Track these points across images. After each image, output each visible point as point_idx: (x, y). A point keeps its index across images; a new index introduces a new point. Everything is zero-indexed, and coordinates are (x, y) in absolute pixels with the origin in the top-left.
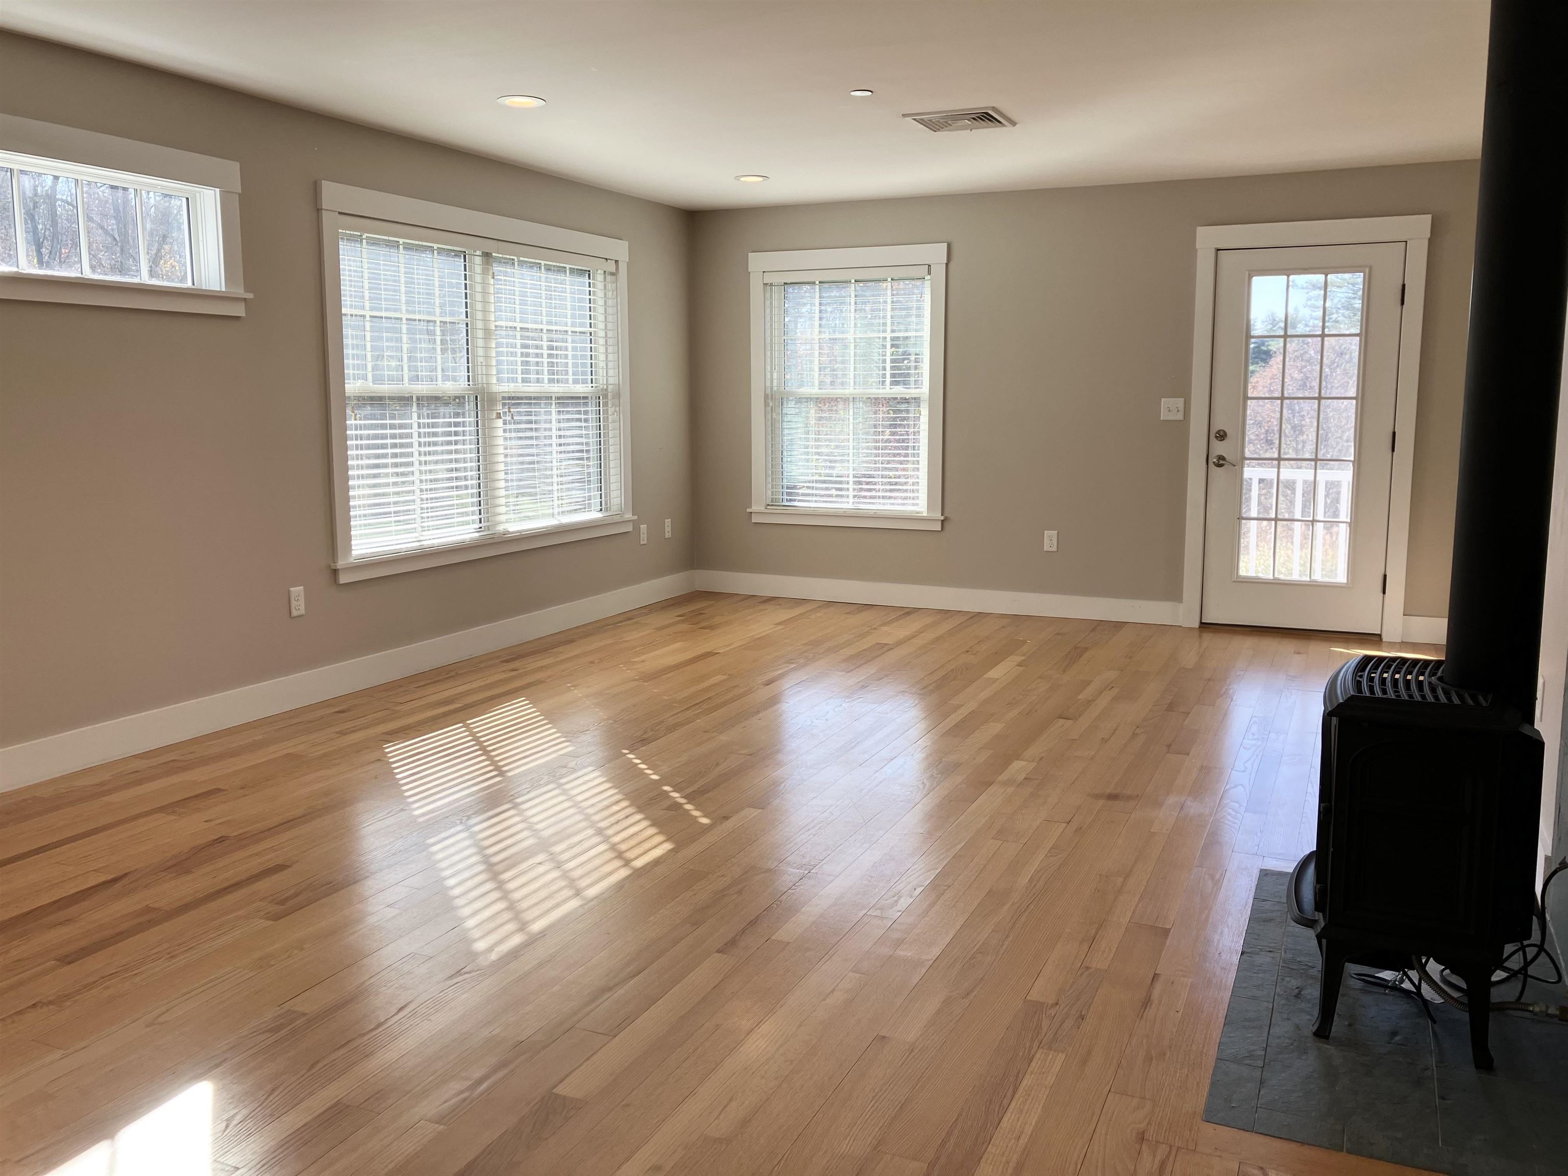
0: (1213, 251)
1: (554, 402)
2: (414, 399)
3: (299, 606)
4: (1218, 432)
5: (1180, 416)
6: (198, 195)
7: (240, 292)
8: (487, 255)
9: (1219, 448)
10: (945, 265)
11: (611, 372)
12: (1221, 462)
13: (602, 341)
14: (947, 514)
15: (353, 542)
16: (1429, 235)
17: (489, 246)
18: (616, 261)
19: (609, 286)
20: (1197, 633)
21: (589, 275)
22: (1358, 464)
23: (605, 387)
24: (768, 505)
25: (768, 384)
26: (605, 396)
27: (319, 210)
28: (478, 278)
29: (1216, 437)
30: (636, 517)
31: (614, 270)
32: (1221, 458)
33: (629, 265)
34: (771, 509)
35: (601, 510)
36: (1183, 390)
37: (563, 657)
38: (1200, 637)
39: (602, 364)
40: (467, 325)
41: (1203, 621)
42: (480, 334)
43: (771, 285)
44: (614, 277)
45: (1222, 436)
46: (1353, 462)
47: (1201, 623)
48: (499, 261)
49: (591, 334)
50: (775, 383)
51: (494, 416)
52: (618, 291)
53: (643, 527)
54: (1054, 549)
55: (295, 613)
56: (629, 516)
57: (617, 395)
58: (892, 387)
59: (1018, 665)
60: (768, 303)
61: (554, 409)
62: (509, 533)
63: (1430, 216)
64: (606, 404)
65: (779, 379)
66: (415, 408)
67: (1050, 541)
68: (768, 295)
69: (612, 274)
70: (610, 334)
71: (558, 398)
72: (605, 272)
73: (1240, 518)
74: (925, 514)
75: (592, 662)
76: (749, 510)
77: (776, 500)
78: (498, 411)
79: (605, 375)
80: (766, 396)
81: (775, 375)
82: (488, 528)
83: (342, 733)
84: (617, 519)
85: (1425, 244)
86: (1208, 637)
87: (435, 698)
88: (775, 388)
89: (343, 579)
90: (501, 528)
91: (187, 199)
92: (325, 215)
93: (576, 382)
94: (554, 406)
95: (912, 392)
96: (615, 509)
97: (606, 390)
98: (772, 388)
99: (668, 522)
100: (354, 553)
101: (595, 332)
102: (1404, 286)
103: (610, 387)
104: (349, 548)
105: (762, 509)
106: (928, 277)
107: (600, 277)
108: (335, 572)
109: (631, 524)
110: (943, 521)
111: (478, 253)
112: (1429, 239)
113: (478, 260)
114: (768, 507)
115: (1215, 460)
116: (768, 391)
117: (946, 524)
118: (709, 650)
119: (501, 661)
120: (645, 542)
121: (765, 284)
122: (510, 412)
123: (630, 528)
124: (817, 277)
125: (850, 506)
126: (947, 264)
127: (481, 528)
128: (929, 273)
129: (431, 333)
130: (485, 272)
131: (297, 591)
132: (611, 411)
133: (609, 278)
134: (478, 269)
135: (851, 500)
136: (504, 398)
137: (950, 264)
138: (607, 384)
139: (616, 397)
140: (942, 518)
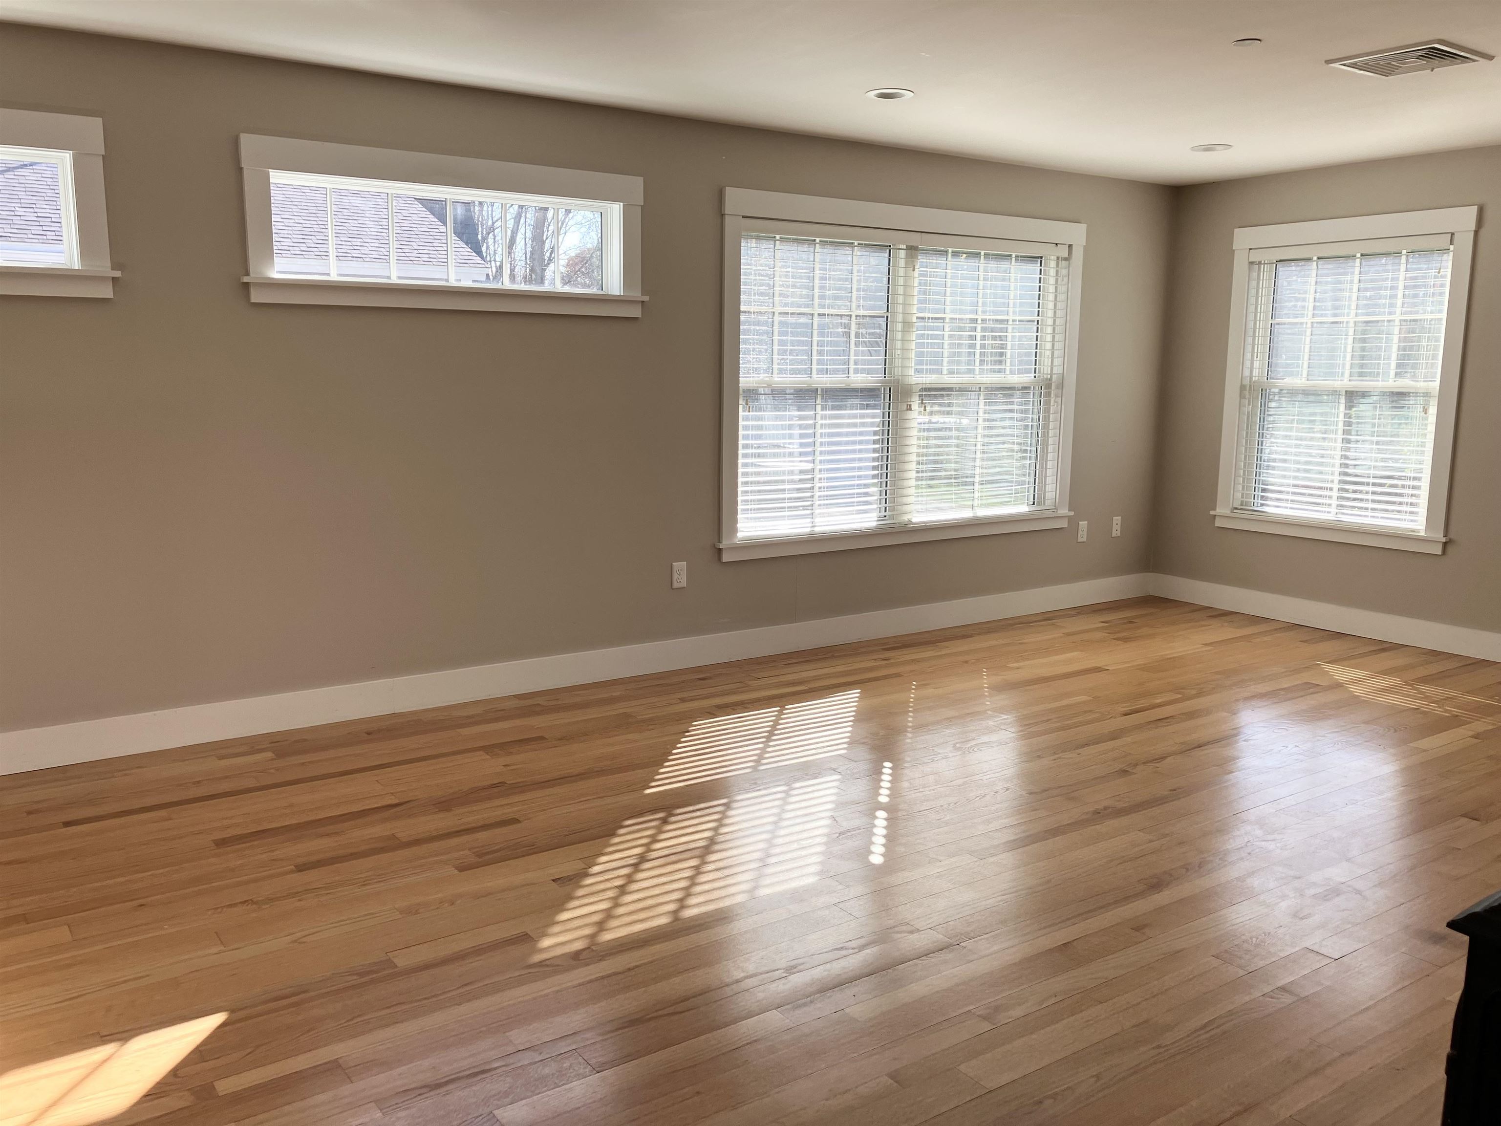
1: (983, 393)
2: (819, 390)
3: (681, 578)
6: (609, 209)
7: (637, 294)
8: (912, 248)
10: (1472, 234)
11: (1056, 362)
13: (1049, 329)
14: (1452, 535)
15: (739, 525)
17: (914, 240)
18: (1070, 246)
19: (1061, 272)
21: (1041, 261)
23: (1049, 376)
24: (1236, 509)
25: (1247, 373)
26: (1049, 386)
27: (723, 215)
28: (902, 272)
30: (1072, 513)
31: (1066, 255)
33: (1086, 249)
34: (1239, 514)
35: (1034, 504)
37: (944, 652)
39: (1048, 354)
40: (888, 317)
42: (899, 326)
43: (1258, 263)
44: (1068, 262)
48: (926, 252)
49: (1038, 322)
50: (1256, 373)
51: (905, 408)
52: (1070, 277)
53: (1083, 524)
55: (676, 585)
56: (1064, 511)
57: (1061, 386)
58: (1396, 379)
59: (1473, 737)
60: (1253, 283)
61: (983, 400)
62: (912, 523)
64: (1045, 396)
65: (1261, 368)
66: (819, 400)
68: (1255, 274)
69: (1066, 259)
70: (1059, 322)
71: (990, 389)
72: (1058, 258)
74: (1422, 534)
75: (966, 662)
76: (1212, 513)
77: (1247, 504)
79: (1051, 364)
80: (1243, 388)
82: (893, 517)
84: (1049, 514)
87: (791, 677)
88: (1254, 378)
89: (726, 558)
90: (905, 518)
91: (601, 213)
92: (727, 219)
93: (1012, 372)
94: (982, 396)
95: (1418, 386)
96: (1049, 503)
97: (1050, 379)
98: (1251, 378)
99: (1117, 520)
100: (740, 535)
101: (1043, 320)
103: (1054, 377)
104: (735, 530)
105: (1226, 511)
106: (1452, 247)
107: (1053, 264)
108: (720, 551)
109: (1066, 520)
110: (1445, 544)
111: (904, 247)
113: (902, 254)
114: (1235, 511)
116: (1246, 382)
117: (1450, 549)
118: (1098, 665)
119: (882, 649)
120: (1084, 539)
121: (1252, 263)
123: (1064, 524)
124: (1314, 252)
125: (1331, 517)
126: (1476, 233)
127: (885, 516)
128: (1453, 243)
129: (848, 326)
130: (910, 264)
131: (680, 568)
133: (1061, 264)
134: (902, 263)
135: (1334, 510)
137: (1483, 232)
138: (1051, 375)
139: (1057, 387)
140: (1444, 540)
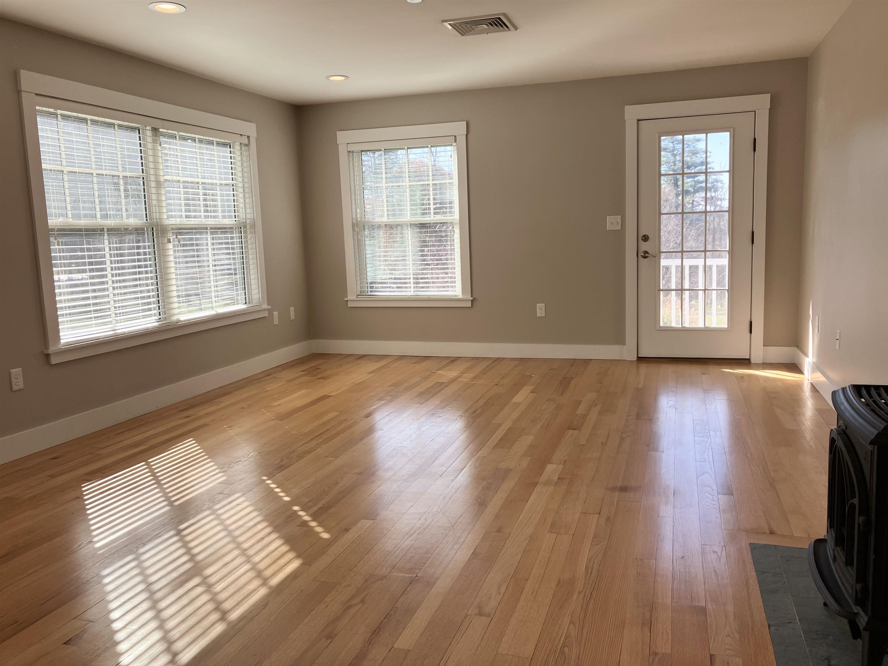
0: (636, 121)
1: (209, 231)
2: (105, 230)
3: (18, 383)
4: (644, 236)
5: (619, 227)
8: (155, 130)
9: (644, 246)
10: (465, 136)
11: (248, 211)
12: (647, 255)
13: (241, 190)
14: (474, 296)
15: (61, 334)
16: (769, 107)
17: (157, 123)
18: (248, 137)
19: (244, 153)
20: (636, 363)
21: (230, 145)
22: (732, 253)
23: (245, 221)
24: (358, 295)
25: (354, 217)
26: (245, 227)
27: (19, 92)
28: (150, 146)
29: (642, 239)
30: (270, 307)
31: (247, 142)
32: (646, 252)
33: (257, 139)
34: (361, 298)
35: (246, 303)
36: (620, 211)
37: (223, 405)
38: (638, 366)
39: (242, 205)
40: (143, 178)
41: (639, 356)
42: (153, 184)
43: (353, 152)
44: (248, 147)
45: (646, 238)
46: (729, 252)
47: (638, 357)
48: (164, 135)
49: (233, 185)
50: (359, 216)
51: (166, 241)
52: (250, 157)
53: (276, 313)
54: (543, 315)
55: (15, 388)
56: (265, 306)
57: (253, 226)
58: (435, 216)
59: (531, 392)
60: (351, 164)
61: (209, 237)
62: (181, 321)
63: (769, 94)
64: (245, 232)
65: (361, 213)
66: (106, 237)
67: (540, 310)
68: (351, 159)
69: (246, 145)
70: (246, 185)
71: (211, 228)
72: (241, 144)
73: (660, 290)
74: (461, 297)
75: (243, 408)
76: (346, 299)
77: (364, 292)
78: (169, 238)
79: (244, 212)
80: (353, 225)
81: (358, 211)
82: (165, 319)
83: (52, 476)
84: (258, 308)
85: (767, 111)
86: (644, 368)
87: (128, 442)
88: (359, 219)
89: (54, 360)
90: (175, 318)
92: (23, 94)
93: (224, 217)
94: (209, 234)
95: (447, 218)
96: (255, 302)
97: (245, 222)
98: (357, 219)
99: (292, 309)
100: (62, 341)
101: (236, 184)
102: (755, 139)
103: (248, 221)
104: (58, 338)
105: (354, 298)
106: (454, 144)
107: (238, 147)
108: (48, 356)
109: (267, 312)
110: (472, 301)
111: (149, 128)
112: (770, 109)
113: (149, 133)
114: (358, 297)
115: (642, 254)
116: (355, 221)
117: (474, 304)
118: (325, 394)
119: (178, 411)
120: (277, 323)
121: (349, 152)
122: (177, 238)
123: (266, 314)
124: (382, 146)
125: (412, 293)
126: (467, 136)
127: (160, 319)
128: (455, 141)
129: (117, 184)
130: (154, 142)
131: (16, 372)
132: (249, 236)
133: (244, 148)
134: (149, 139)
135: (412, 289)
136: (173, 229)
137: (469, 136)
138: (246, 219)
139: (250, 228)
140: (472, 298)
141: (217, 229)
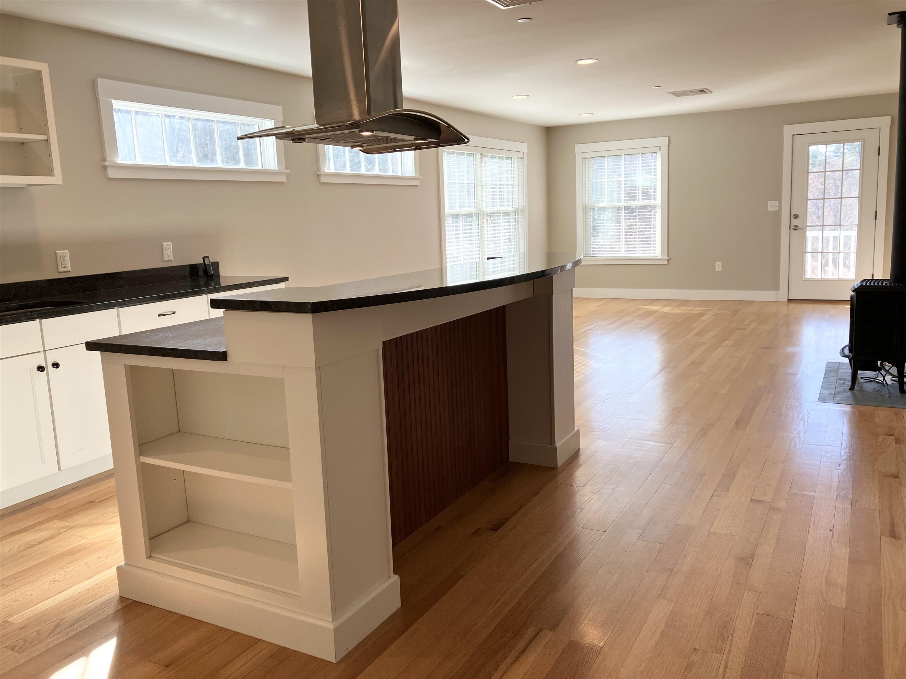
0: (791, 136)
1: (502, 215)
2: (461, 215)
4: (795, 215)
5: (777, 209)
7: (418, 176)
8: (482, 154)
9: (795, 222)
10: (667, 147)
12: (796, 228)
13: (517, 187)
14: (670, 257)
16: (890, 125)
17: (483, 151)
18: (523, 152)
19: (520, 163)
20: (786, 303)
21: (511, 159)
22: (860, 226)
24: (585, 256)
25: (584, 202)
26: (518, 211)
28: (479, 164)
29: (794, 217)
31: (522, 156)
32: (796, 226)
33: (527, 153)
36: (778, 197)
38: (788, 305)
39: (517, 197)
40: (474, 184)
41: (789, 299)
42: (479, 187)
43: (585, 158)
44: (522, 159)
45: (796, 216)
46: (857, 225)
47: (788, 299)
48: (485, 156)
49: (512, 184)
50: (587, 202)
51: (484, 221)
52: (524, 165)
54: (720, 270)
58: (642, 201)
60: (584, 166)
61: (502, 218)
63: (890, 117)
64: (518, 215)
65: (588, 200)
66: (461, 219)
67: (718, 266)
68: (584, 162)
69: (521, 158)
70: (520, 184)
71: (504, 213)
72: (518, 157)
73: (806, 252)
74: (660, 257)
78: (485, 219)
79: (518, 202)
80: (583, 208)
81: (587, 198)
85: (889, 128)
86: (791, 305)
88: (587, 204)
93: (508, 205)
94: (502, 216)
95: (652, 203)
98: (585, 204)
101: (514, 184)
102: (879, 147)
103: (520, 208)
106: (660, 152)
107: (516, 160)
110: (668, 260)
111: (479, 154)
112: (890, 127)
113: (479, 157)
114: (585, 258)
115: (793, 227)
116: (584, 206)
117: (670, 261)
121: (583, 158)
122: (491, 219)
124: (606, 154)
125: (623, 255)
126: (668, 146)
128: (660, 150)
129: (464, 188)
130: (481, 162)
132: (520, 217)
133: (520, 160)
134: (479, 160)
135: (624, 252)
136: (487, 214)
137: (670, 146)
138: (519, 206)
139: (521, 212)
140: (668, 258)
141: (506, 214)
